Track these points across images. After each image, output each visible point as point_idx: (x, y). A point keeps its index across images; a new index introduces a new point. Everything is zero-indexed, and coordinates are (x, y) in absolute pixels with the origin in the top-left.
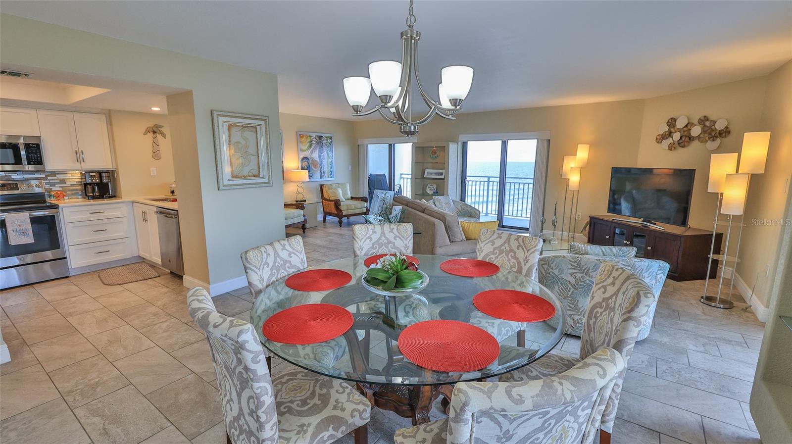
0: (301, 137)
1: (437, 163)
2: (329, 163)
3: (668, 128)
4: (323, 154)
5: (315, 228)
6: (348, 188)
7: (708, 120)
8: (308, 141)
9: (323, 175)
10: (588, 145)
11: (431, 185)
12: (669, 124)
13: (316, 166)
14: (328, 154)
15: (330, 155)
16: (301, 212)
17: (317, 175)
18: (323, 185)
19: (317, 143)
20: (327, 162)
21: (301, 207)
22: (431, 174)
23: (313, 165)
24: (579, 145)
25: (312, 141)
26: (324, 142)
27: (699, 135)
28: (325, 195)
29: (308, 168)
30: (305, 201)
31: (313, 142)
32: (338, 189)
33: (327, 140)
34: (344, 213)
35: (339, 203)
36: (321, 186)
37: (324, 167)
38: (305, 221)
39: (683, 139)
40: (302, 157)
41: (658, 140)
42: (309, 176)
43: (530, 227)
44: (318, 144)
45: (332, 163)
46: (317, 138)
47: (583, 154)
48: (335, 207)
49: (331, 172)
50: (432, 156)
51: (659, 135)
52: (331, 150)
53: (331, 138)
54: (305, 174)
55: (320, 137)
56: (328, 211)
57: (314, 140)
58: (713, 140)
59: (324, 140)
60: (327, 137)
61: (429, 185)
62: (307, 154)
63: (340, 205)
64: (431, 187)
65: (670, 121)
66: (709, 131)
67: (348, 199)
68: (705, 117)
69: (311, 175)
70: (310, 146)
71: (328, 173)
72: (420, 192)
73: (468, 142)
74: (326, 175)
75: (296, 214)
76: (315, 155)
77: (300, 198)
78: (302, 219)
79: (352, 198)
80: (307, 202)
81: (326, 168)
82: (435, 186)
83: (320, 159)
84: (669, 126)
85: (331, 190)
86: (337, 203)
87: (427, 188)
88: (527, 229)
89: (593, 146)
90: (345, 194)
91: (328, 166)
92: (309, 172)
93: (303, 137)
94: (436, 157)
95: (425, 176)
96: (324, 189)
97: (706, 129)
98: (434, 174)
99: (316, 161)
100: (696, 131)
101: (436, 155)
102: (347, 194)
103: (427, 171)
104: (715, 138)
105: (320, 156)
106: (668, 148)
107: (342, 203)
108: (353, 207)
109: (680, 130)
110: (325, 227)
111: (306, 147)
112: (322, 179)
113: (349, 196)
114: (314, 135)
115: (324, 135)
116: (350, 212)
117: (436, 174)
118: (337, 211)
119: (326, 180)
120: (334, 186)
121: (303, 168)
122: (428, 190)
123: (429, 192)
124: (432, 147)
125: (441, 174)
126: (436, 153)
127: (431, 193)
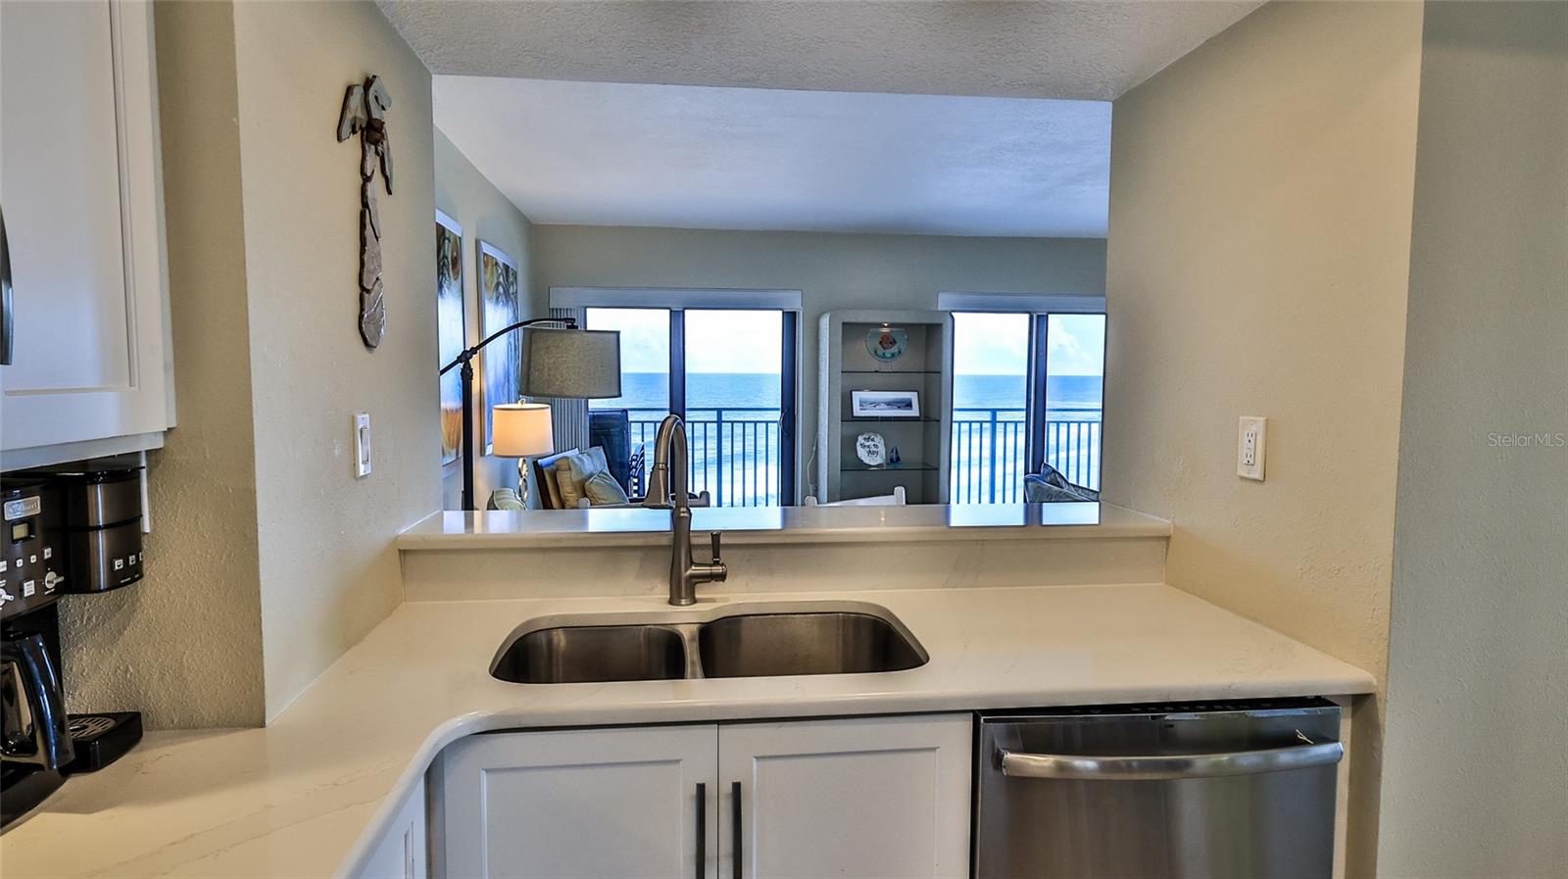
1: (896, 371)
11: (868, 439)
22: (875, 404)
26: (510, 291)
33: (513, 285)
36: (540, 468)
50: (880, 352)
53: (516, 278)
55: (507, 271)
59: (510, 284)
60: (513, 273)
61: (863, 439)
64: (871, 443)
82: (881, 443)
87: (859, 448)
94: (893, 355)
95: (857, 412)
98: (883, 406)
101: (894, 349)
103: (859, 397)
117: (890, 404)
122: (862, 453)
123: (867, 460)
124: (881, 325)
125: (908, 405)
126: (895, 342)
127: (875, 464)
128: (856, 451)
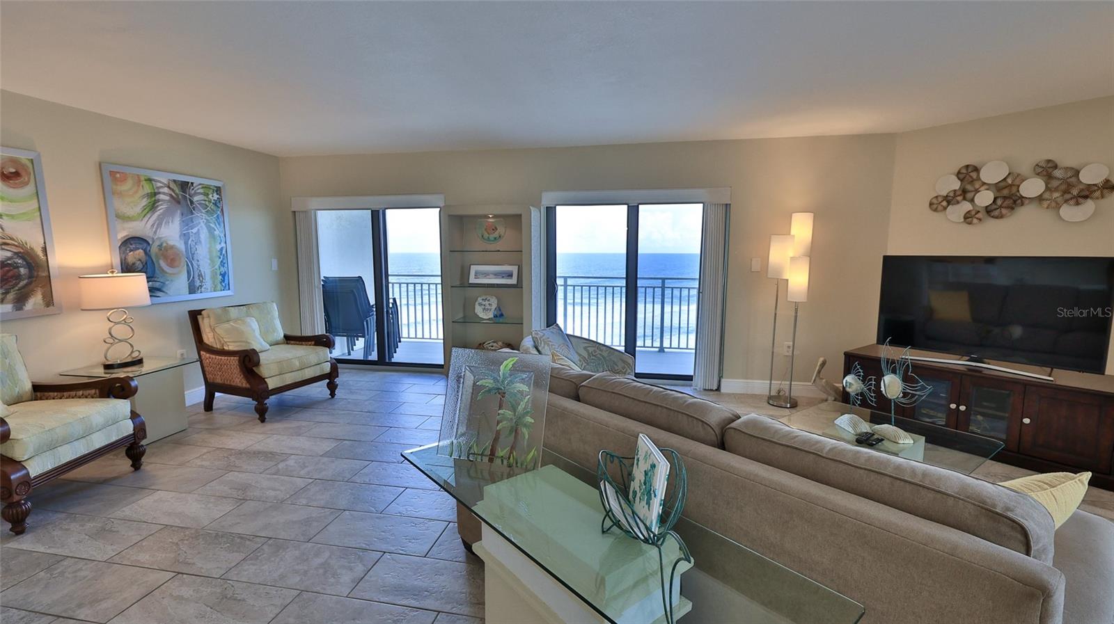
0: (115, 180)
1: (499, 251)
2: (217, 254)
3: (959, 183)
4: (195, 230)
5: (176, 440)
6: (276, 314)
7: (1056, 167)
8: (141, 193)
9: (198, 283)
10: (812, 214)
11: (484, 300)
12: (961, 176)
13: (173, 260)
14: (211, 230)
15: (217, 233)
16: (122, 407)
17: (178, 285)
18: (199, 312)
19: (176, 200)
20: (210, 252)
21: (122, 388)
22: (486, 274)
23: (166, 258)
24: (794, 215)
25: (155, 194)
26: (196, 199)
27: (1041, 195)
28: (208, 338)
29: (149, 268)
30: (139, 362)
31: (162, 197)
32: (248, 320)
33: (207, 195)
34: (272, 384)
35: (255, 359)
36: (195, 316)
37: (201, 263)
38: (140, 431)
39: (999, 202)
40: (122, 235)
41: (935, 206)
42: (152, 290)
43: (695, 374)
44: (179, 202)
45: (223, 254)
46: (173, 185)
47: (802, 229)
48: (241, 370)
49: (223, 275)
50: (486, 235)
51: (937, 197)
52: (220, 220)
53: (218, 190)
54: (137, 285)
55: (184, 186)
56: (219, 380)
57: (166, 190)
58: (1078, 204)
59: (196, 194)
60: (207, 187)
61: (480, 300)
62: (141, 227)
63: (258, 364)
64: (487, 303)
65: (964, 171)
66: (1063, 187)
67: (277, 343)
68: (1049, 161)
69: (157, 285)
70: (153, 207)
71: (213, 277)
72: (460, 316)
73: (557, 207)
74: (208, 283)
75: (98, 420)
76: (171, 232)
77: (120, 353)
78: (128, 428)
79: (288, 339)
80: (147, 366)
81: (206, 266)
82: (494, 302)
83: (186, 243)
84: (962, 180)
85: (226, 326)
86: (248, 360)
87: (477, 307)
88: (689, 378)
89: (821, 215)
90: (266, 330)
91: (211, 260)
92: (149, 279)
93: (124, 179)
94: (495, 238)
95: (472, 280)
96: (205, 324)
97: (1055, 183)
98: (491, 276)
99: (172, 247)
100: (1033, 187)
101: (496, 234)
102: (274, 330)
103: (474, 269)
104: (1080, 200)
105: (185, 236)
106: (963, 220)
107: (262, 357)
108: (297, 363)
109: (989, 186)
110: (213, 430)
111: (138, 209)
112: (193, 296)
113: (280, 334)
114: (163, 178)
115: (196, 181)
116: (289, 379)
117: (497, 275)
118: (248, 382)
119: (209, 297)
120: (234, 313)
121: (127, 268)
122: (479, 311)
123: (482, 315)
124: (486, 217)
125: (510, 275)
126: (496, 229)
127: (487, 318)
128: (474, 308)
